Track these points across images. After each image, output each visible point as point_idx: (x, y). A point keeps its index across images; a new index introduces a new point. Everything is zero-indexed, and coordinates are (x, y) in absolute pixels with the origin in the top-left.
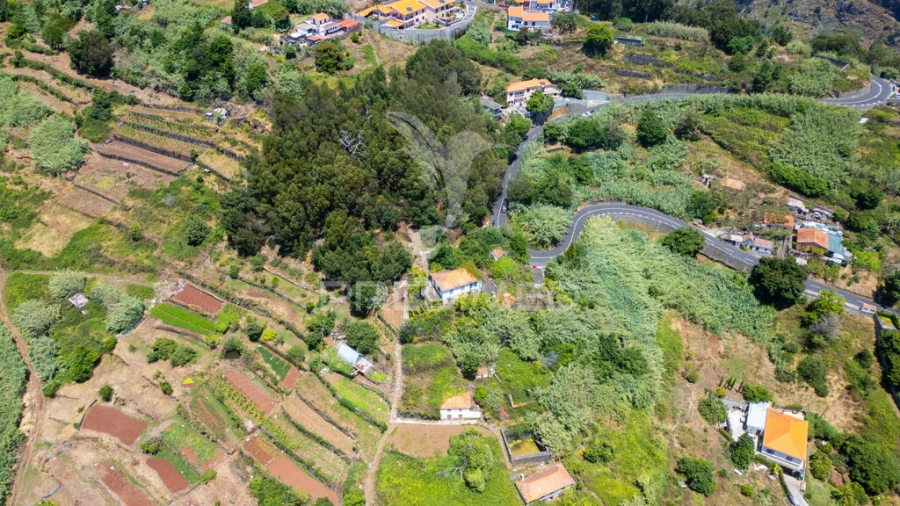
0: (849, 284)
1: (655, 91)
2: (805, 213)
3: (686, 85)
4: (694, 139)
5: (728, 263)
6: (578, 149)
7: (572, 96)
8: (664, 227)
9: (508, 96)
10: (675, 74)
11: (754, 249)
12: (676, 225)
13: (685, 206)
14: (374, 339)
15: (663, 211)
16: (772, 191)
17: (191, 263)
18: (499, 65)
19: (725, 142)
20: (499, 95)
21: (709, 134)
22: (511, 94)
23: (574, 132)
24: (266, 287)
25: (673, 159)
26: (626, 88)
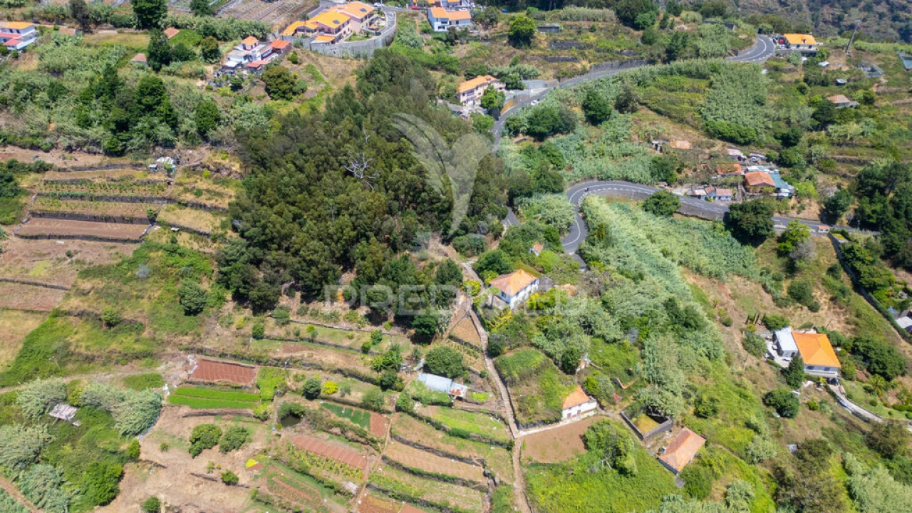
0: (798, 213)
1: (584, 72)
2: (744, 160)
3: (610, 62)
4: (634, 110)
5: (701, 216)
6: (540, 137)
7: (516, 88)
8: (639, 196)
9: (461, 96)
10: (598, 54)
11: (717, 199)
12: (650, 191)
13: (649, 172)
14: (460, 361)
15: (631, 181)
16: (713, 145)
17: (199, 335)
18: (439, 67)
19: (661, 109)
20: (453, 96)
21: (645, 104)
22: (464, 94)
23: (531, 121)
24: (302, 339)
25: (623, 132)
26: (558, 73)
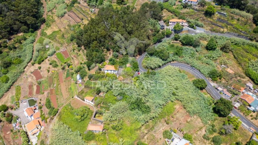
0: (252, 119)
1: (223, 32)
2: (251, 89)
3: (234, 33)
4: (226, 52)
5: (212, 96)
6: (183, 44)
7: (192, 28)
8: (197, 77)
9: (170, 23)
10: (233, 28)
11: (224, 94)
12: (202, 77)
13: (208, 72)
15: (200, 72)
16: (244, 78)
18: (173, 13)
19: (236, 56)
20: (167, 22)
21: (232, 52)
22: (171, 22)
23: (184, 39)
24: (77, 56)
25: (214, 57)
26: (212, 29)
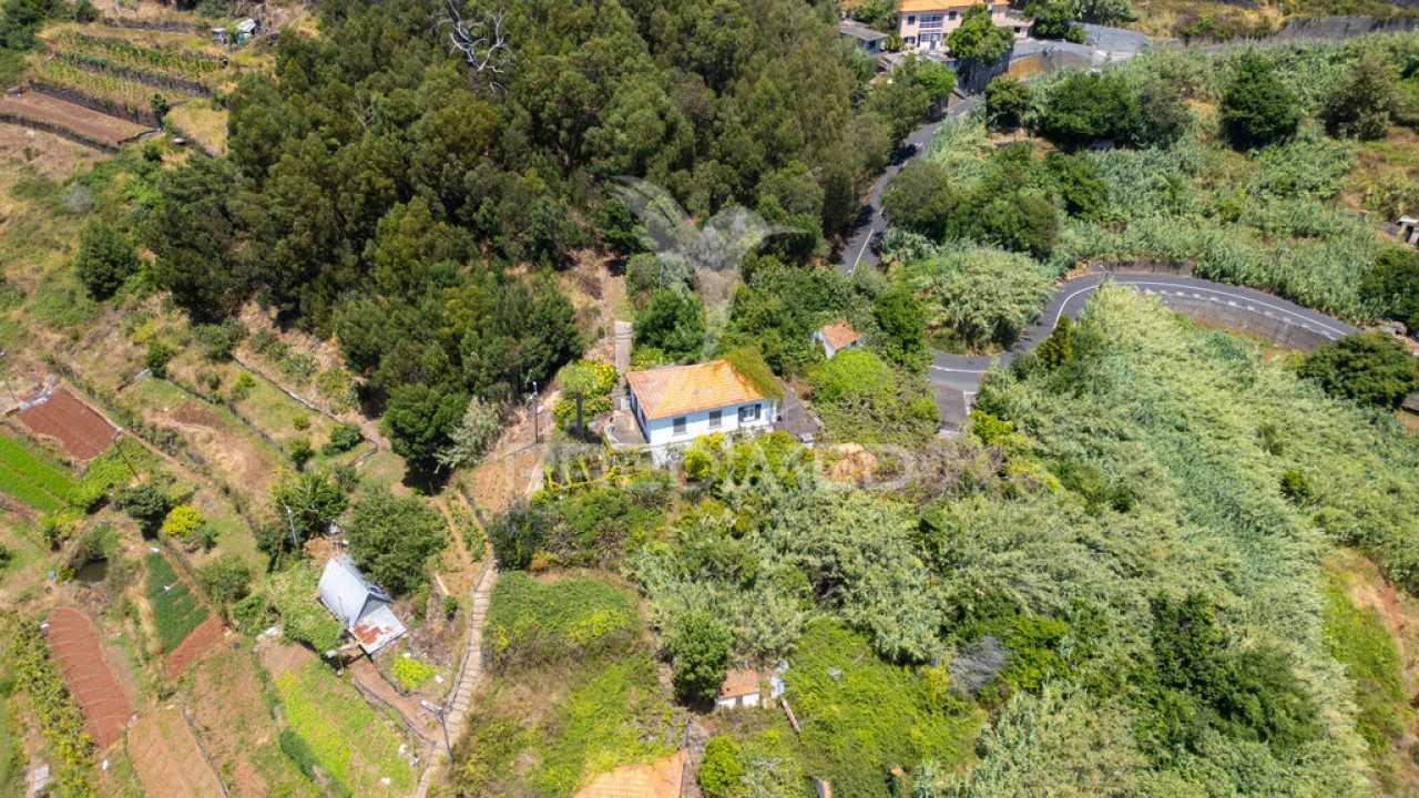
1: (1262, 32)
3: (1343, 18)
4: (1371, 134)
6: (1069, 140)
7: (1059, 36)
8: (1297, 336)
9: (904, 23)
12: (1335, 329)
13: (1356, 284)
14: (425, 549)
15: (1294, 298)
17: (77, 338)
20: (883, 19)
21: (1411, 125)
22: (911, 20)
24: (220, 401)
25: (1315, 179)
26: (1188, 23)
